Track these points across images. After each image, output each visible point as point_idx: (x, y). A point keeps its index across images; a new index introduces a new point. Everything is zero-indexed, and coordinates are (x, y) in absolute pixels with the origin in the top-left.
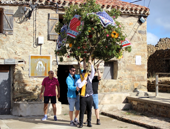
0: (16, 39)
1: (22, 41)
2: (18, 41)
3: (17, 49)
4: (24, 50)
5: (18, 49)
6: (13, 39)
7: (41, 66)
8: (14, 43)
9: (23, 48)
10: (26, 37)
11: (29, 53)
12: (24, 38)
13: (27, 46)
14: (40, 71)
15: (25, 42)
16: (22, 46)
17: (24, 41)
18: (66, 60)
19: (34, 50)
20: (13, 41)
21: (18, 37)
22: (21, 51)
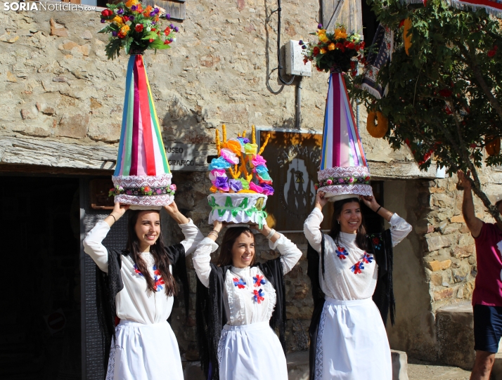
0: (196, 48)
1: (221, 57)
2: (204, 58)
3: (202, 95)
4: (232, 104)
5: (207, 97)
6: (185, 46)
7: (301, 183)
8: (188, 63)
9: (225, 93)
10: (237, 39)
11: (251, 119)
12: (229, 42)
13: (243, 84)
14: (297, 204)
15: (236, 65)
16: (221, 84)
17: (228, 58)
18: (390, 155)
19: (273, 106)
20: (184, 52)
21: (203, 37)
22: (218, 105)
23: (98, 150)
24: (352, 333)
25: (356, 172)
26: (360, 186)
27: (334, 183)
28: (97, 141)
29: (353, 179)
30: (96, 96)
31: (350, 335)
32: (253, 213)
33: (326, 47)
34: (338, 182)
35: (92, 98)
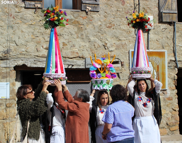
0: (105, 21)
1: (115, 24)
2: (108, 25)
3: (107, 39)
4: (120, 42)
5: (109, 39)
6: (100, 21)
8: (101, 27)
9: (117, 38)
10: (122, 17)
11: (128, 47)
12: (119, 18)
13: (125, 34)
15: (121, 27)
16: (115, 34)
17: (118, 24)
20: (100, 23)
21: (107, 17)
22: (114, 42)
23: (66, 61)
24: (142, 129)
25: (145, 69)
26: (146, 74)
27: (136, 73)
28: (65, 58)
29: (143, 72)
30: (65, 42)
31: (141, 130)
32: (106, 86)
33: (135, 21)
34: (137, 72)
35: (63, 43)
